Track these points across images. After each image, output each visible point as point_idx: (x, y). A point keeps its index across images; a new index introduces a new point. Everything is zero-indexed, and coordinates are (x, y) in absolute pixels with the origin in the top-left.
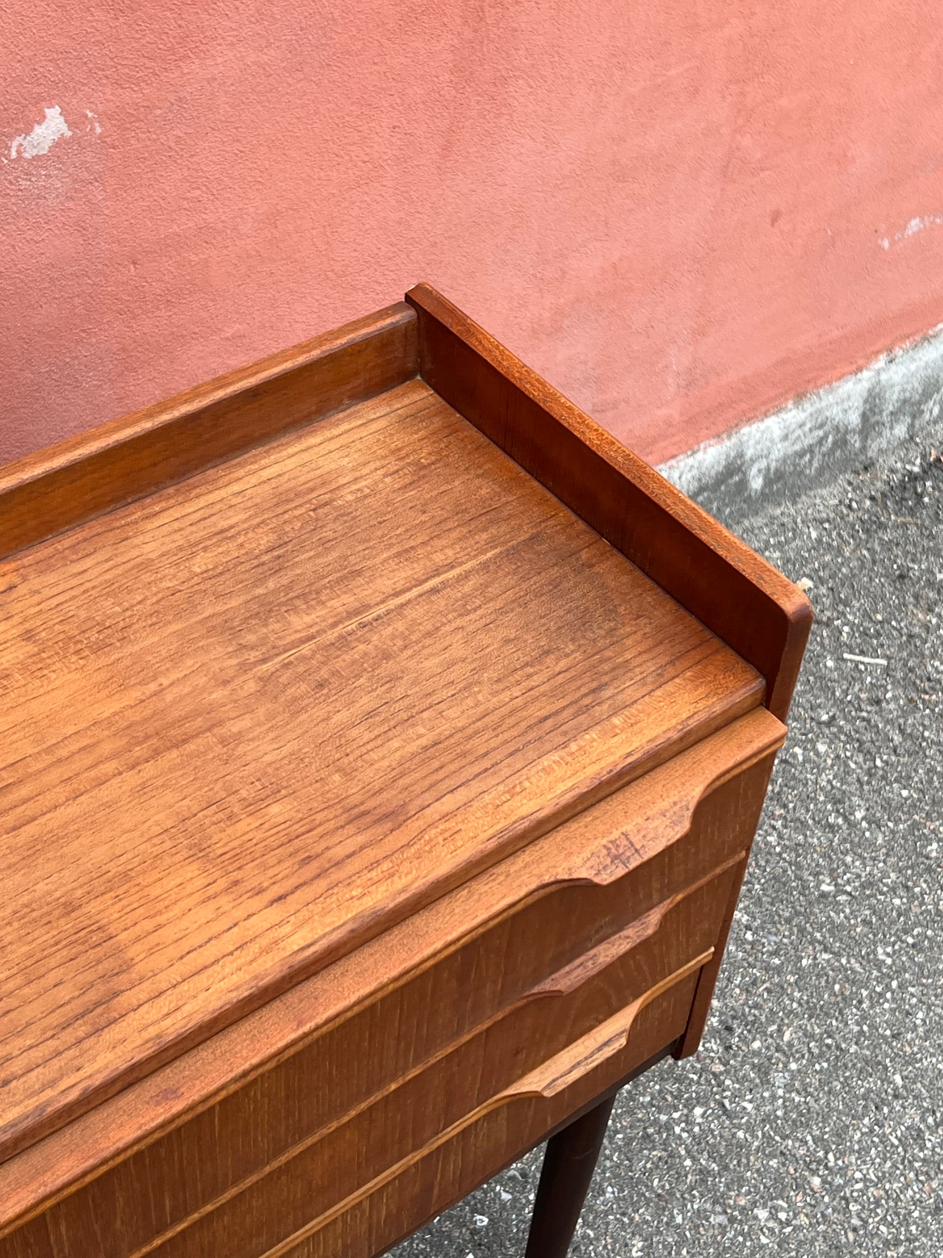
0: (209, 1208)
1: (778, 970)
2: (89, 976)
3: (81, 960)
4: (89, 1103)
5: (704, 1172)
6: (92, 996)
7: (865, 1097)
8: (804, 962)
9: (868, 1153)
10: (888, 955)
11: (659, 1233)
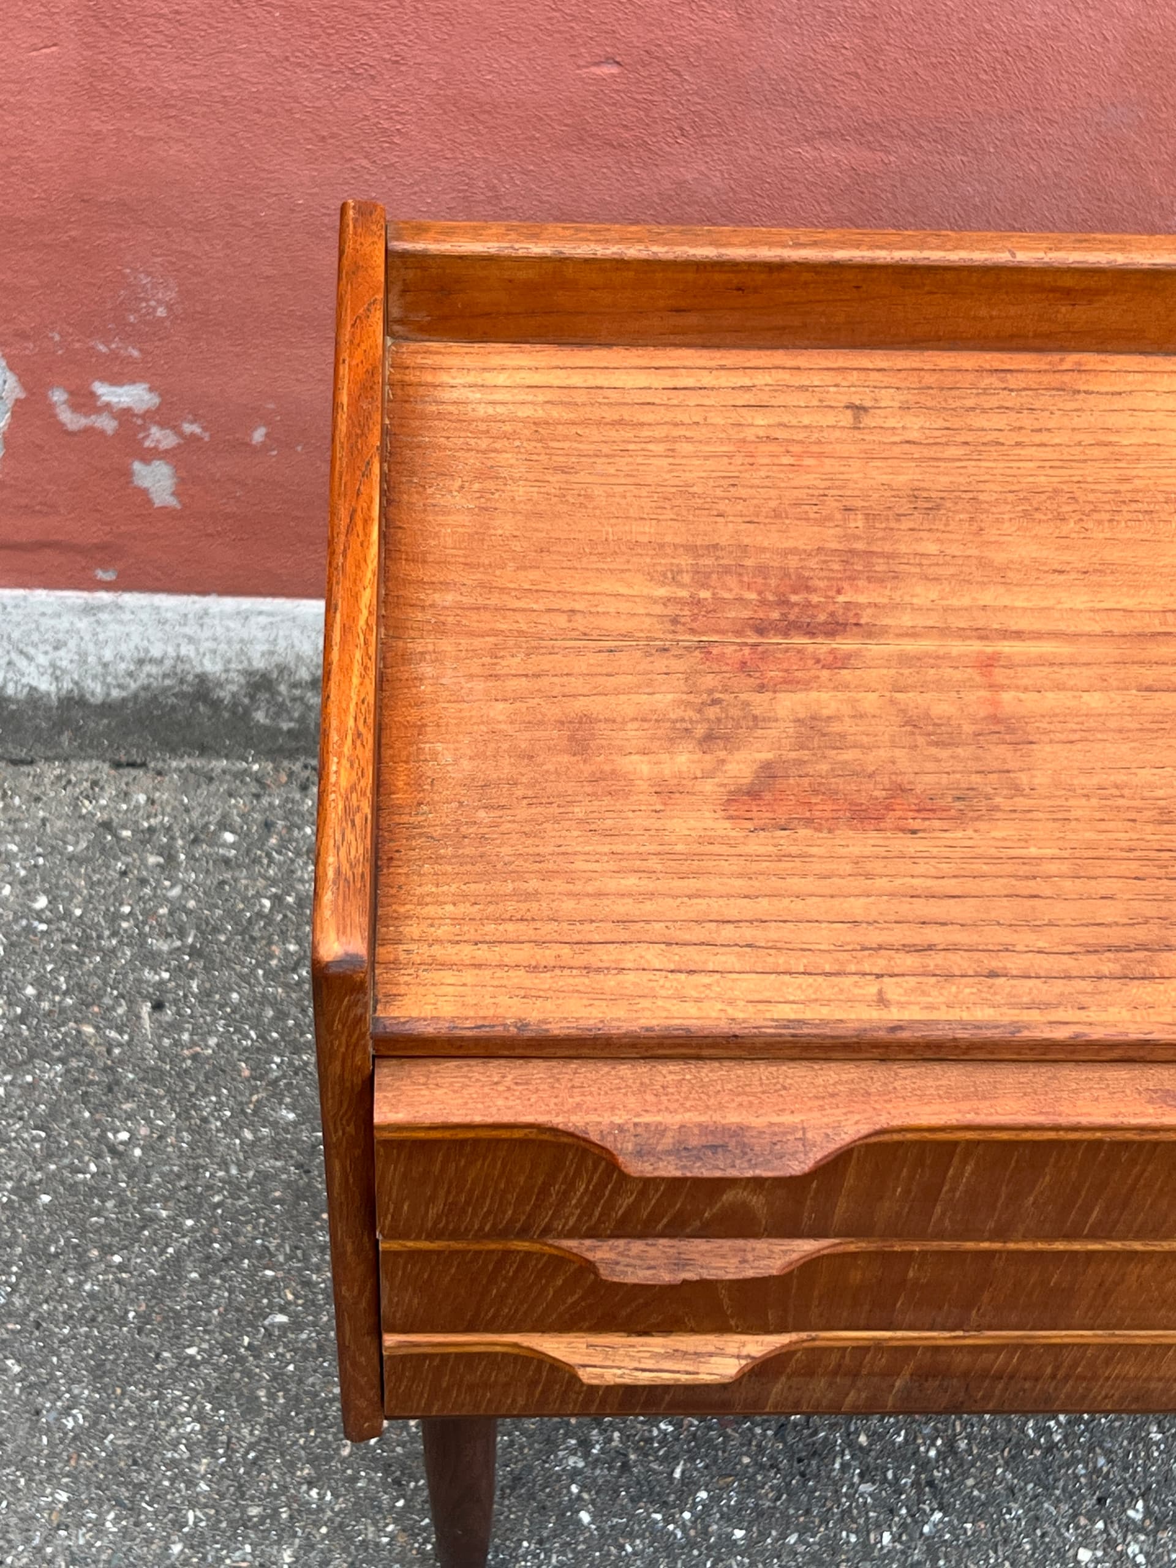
0: (1138, 1246)
2: (1149, 909)
3: (1147, 886)
4: (1073, 1052)
6: (1140, 934)
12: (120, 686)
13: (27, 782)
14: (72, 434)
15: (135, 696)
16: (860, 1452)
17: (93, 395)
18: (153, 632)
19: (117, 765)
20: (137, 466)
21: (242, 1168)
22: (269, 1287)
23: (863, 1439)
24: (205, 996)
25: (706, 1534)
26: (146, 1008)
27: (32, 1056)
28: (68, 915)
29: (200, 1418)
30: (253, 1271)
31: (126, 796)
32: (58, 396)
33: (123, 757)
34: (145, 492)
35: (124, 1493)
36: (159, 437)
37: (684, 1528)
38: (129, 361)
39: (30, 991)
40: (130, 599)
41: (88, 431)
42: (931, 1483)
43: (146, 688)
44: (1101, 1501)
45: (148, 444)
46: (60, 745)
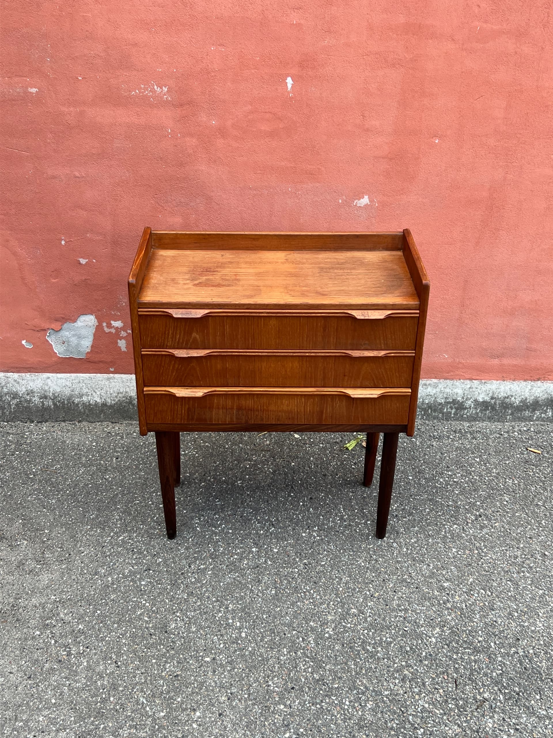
1: (507, 512)
5: (445, 536)
7: (507, 544)
8: (517, 514)
9: (497, 553)
10: (545, 523)
11: (422, 540)
12: (114, 400)
13: (93, 426)
14: (107, 333)
15: (117, 403)
16: (257, 520)
17: (111, 324)
18: (121, 385)
19: (113, 423)
20: (119, 341)
21: (132, 481)
22: (136, 497)
23: (259, 518)
24: (127, 457)
25: (224, 531)
26: (115, 459)
27: (90, 466)
28: (100, 446)
29: (119, 516)
30: (132, 496)
31: (114, 428)
32: (104, 324)
33: (114, 421)
34: (120, 347)
35: (102, 527)
36: (123, 334)
37: (219, 530)
38: (118, 316)
39: (90, 456)
40: (117, 376)
41: (110, 332)
42: (273, 524)
43: (119, 401)
44: (309, 527)
45: (121, 335)
46: (101, 417)
